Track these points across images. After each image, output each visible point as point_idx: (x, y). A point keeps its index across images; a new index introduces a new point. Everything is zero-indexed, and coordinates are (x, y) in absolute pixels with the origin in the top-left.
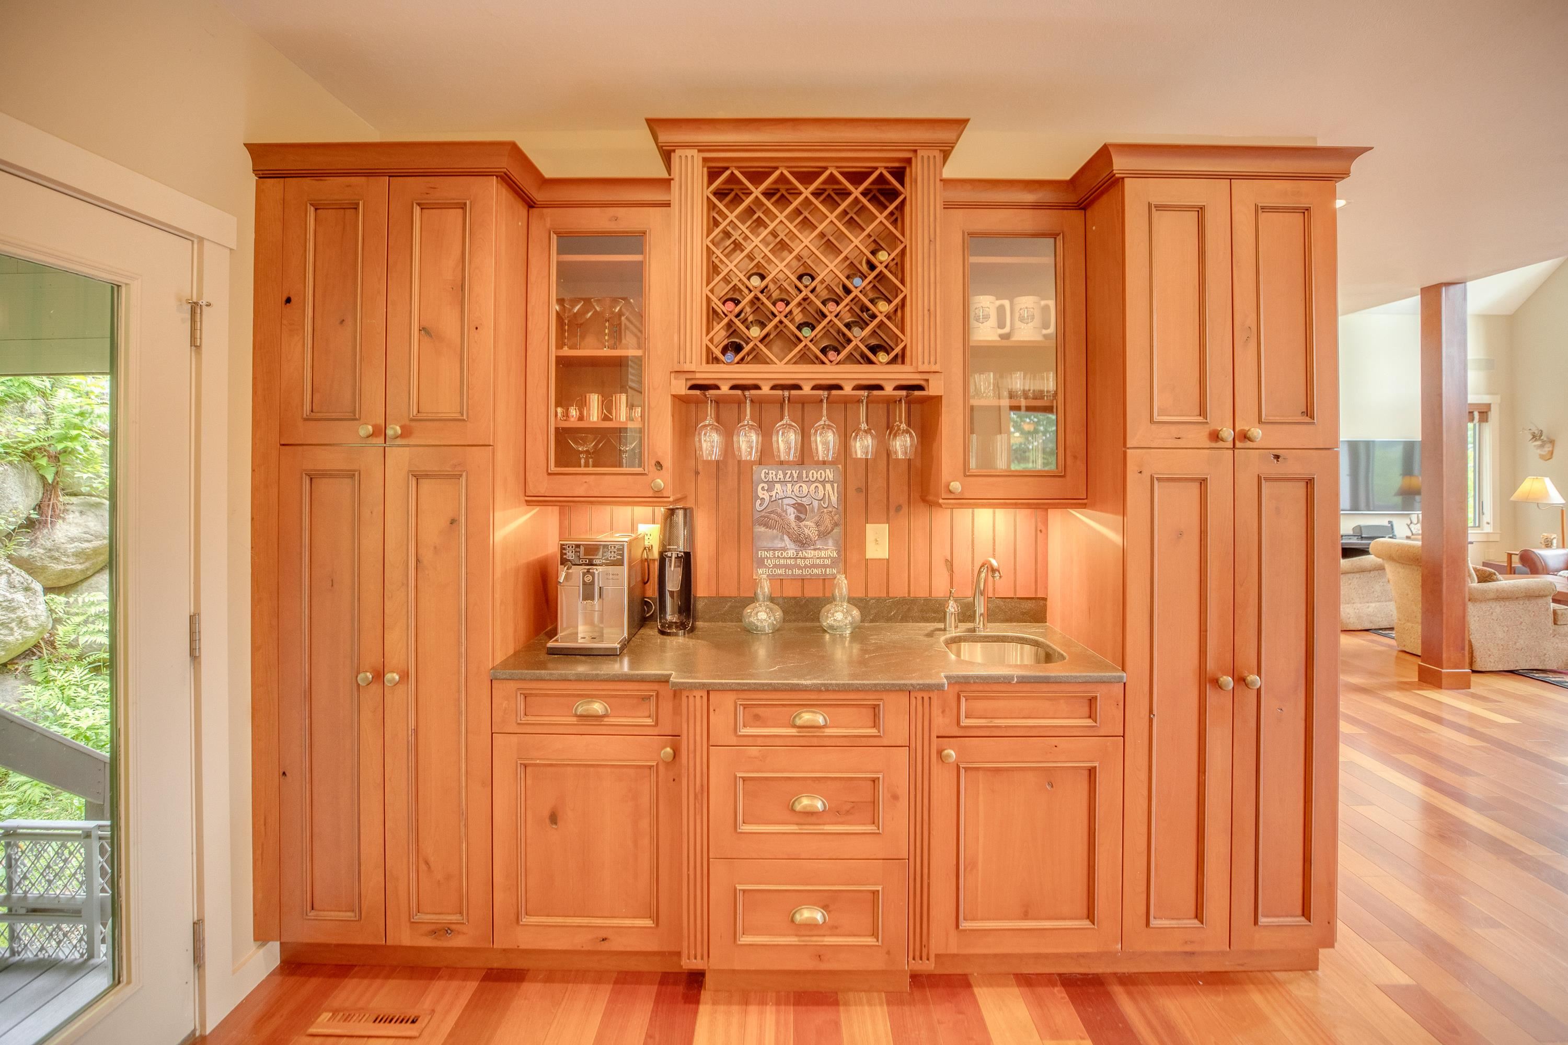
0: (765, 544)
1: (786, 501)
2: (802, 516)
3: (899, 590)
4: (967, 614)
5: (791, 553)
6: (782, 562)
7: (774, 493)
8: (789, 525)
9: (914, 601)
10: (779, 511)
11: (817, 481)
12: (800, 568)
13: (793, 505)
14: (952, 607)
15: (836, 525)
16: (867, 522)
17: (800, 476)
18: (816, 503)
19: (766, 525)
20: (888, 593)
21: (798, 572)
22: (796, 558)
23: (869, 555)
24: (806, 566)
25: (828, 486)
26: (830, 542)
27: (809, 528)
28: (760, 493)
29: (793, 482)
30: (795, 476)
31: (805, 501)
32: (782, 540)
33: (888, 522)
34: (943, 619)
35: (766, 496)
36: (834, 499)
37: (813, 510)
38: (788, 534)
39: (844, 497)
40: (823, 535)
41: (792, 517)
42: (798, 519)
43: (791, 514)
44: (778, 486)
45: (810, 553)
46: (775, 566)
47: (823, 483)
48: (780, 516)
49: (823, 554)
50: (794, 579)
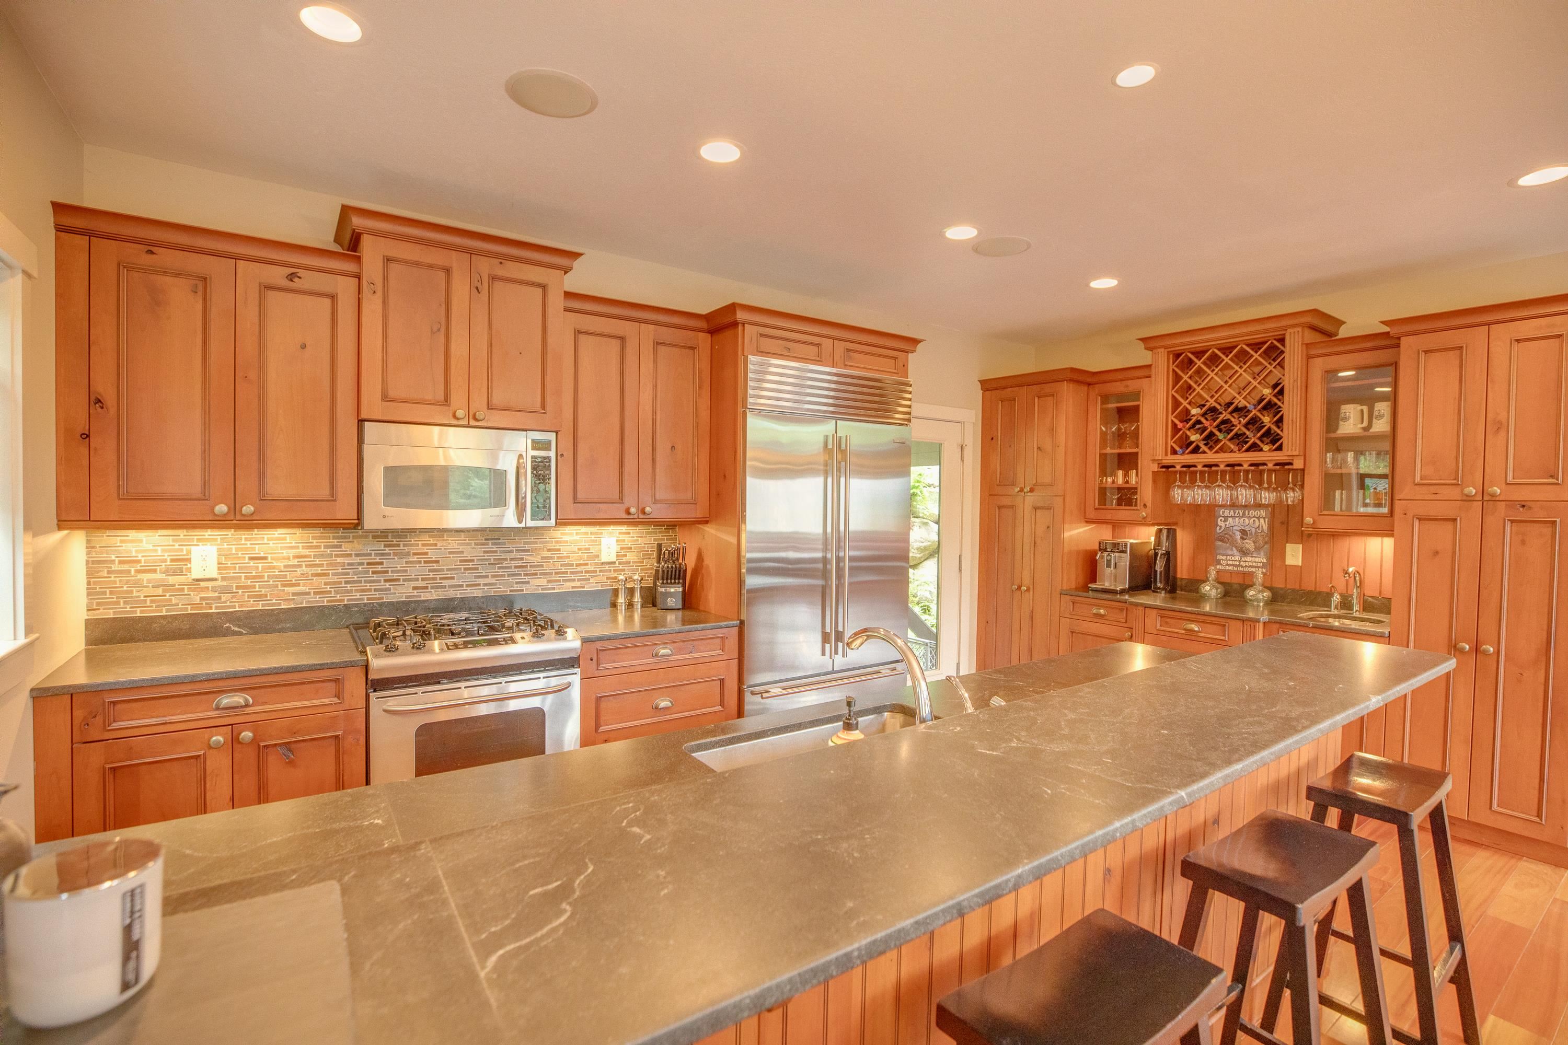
0: (1221, 551)
1: (1235, 528)
2: (1245, 537)
3: (1308, 585)
4: (1346, 604)
5: (1237, 558)
6: (1231, 563)
7: (1227, 523)
8: (1236, 541)
9: (1320, 593)
10: (1231, 533)
11: (1254, 517)
12: (1242, 567)
13: (1240, 531)
14: (1336, 598)
15: (1266, 543)
16: (1287, 543)
17: (1244, 514)
18: (1253, 530)
19: (1222, 541)
20: (1300, 586)
21: (1240, 569)
22: (1240, 561)
23: (1287, 563)
24: (1246, 566)
25: (1262, 520)
26: (1262, 553)
27: (1249, 544)
28: (1220, 523)
29: (1240, 518)
30: (1241, 513)
31: (1247, 529)
32: (1232, 550)
33: (1301, 542)
34: (1329, 606)
35: (1223, 524)
36: (1265, 527)
37: (1251, 534)
38: (1236, 547)
39: (1271, 526)
40: (1258, 549)
41: (1238, 537)
42: (1242, 538)
43: (1238, 536)
44: (1230, 519)
45: (1249, 559)
46: (1227, 565)
47: (1259, 518)
48: (1231, 536)
49: (1257, 560)
50: (1239, 573)
